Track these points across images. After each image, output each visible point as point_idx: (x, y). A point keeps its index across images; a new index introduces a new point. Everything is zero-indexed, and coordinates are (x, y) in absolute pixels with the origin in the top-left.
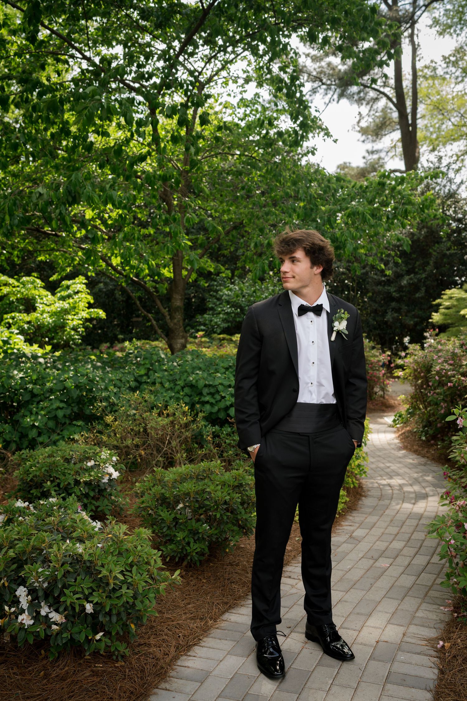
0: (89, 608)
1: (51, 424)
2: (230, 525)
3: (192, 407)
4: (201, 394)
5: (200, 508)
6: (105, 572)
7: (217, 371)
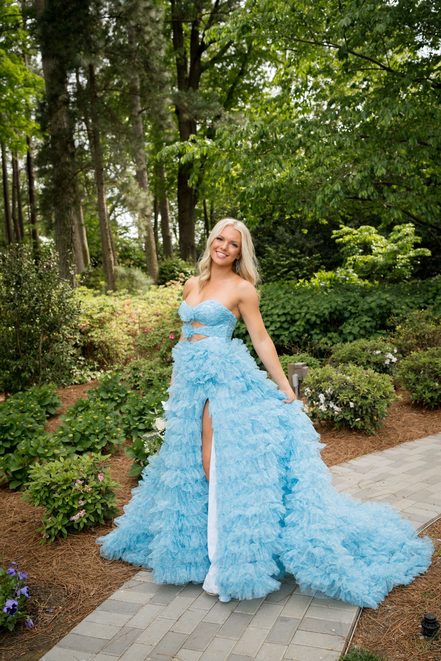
0: (352, 405)
1: (362, 332)
5: (432, 373)
6: (358, 388)
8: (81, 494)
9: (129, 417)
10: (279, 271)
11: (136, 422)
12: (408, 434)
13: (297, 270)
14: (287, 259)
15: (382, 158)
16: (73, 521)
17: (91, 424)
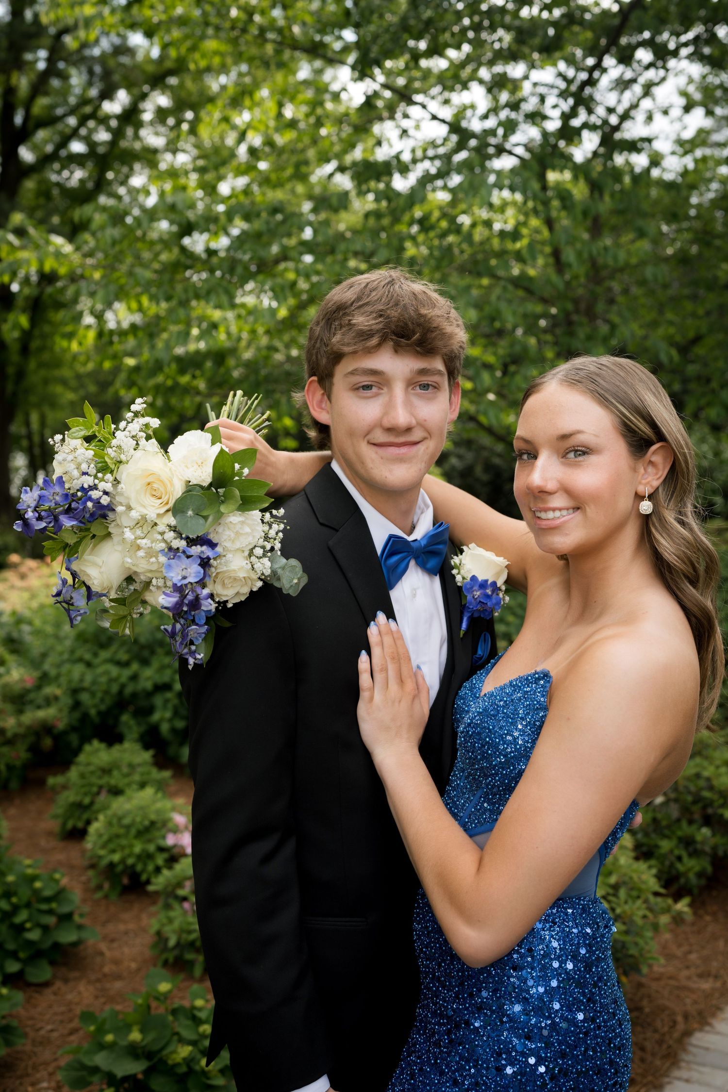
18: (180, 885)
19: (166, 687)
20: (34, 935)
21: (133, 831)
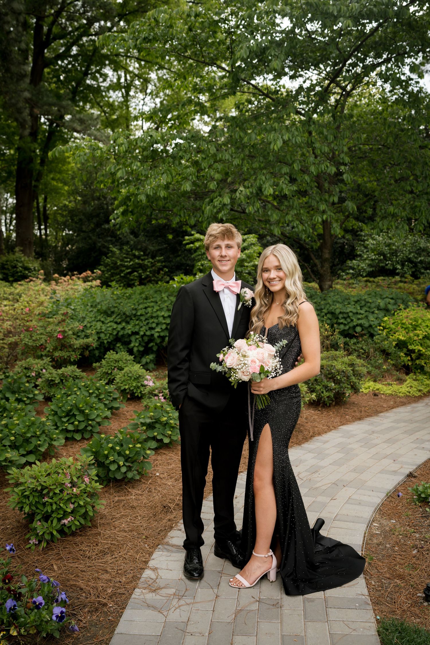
2: (346, 385)
3: (332, 326)
4: (338, 318)
5: (329, 374)
7: (349, 304)
8: (72, 498)
9: (56, 418)
10: (122, 271)
11: (65, 423)
12: (316, 429)
13: (140, 272)
14: (131, 260)
15: (267, 177)
16: (64, 525)
17: (29, 426)
18: (154, 390)
19: (137, 333)
20: (107, 402)
21: (133, 378)
